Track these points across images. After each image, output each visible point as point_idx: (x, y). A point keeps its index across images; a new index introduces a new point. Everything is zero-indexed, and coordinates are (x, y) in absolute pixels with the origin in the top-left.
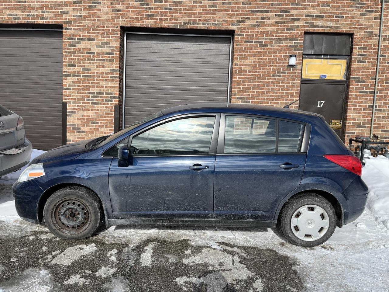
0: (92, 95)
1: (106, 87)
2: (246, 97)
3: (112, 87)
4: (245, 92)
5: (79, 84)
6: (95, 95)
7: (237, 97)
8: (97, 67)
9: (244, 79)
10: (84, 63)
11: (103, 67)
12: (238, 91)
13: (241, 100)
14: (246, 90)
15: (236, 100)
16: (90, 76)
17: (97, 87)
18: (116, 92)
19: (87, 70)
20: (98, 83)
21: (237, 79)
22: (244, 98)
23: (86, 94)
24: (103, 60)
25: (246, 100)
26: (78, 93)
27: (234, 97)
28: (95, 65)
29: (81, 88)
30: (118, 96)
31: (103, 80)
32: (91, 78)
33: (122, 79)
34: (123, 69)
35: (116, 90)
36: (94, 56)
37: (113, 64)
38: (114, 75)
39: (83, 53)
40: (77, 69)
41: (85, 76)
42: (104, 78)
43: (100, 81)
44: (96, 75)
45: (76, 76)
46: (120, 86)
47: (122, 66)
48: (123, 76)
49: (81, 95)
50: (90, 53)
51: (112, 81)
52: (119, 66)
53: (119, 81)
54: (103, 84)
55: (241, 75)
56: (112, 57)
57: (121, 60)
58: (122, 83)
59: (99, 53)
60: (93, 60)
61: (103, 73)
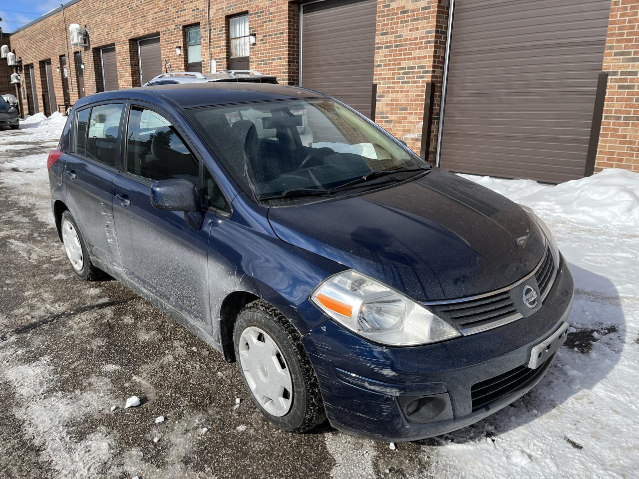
0: (403, 71)
1: (419, 58)
2: (633, 50)
3: (425, 57)
4: (631, 41)
5: (390, 58)
6: (406, 71)
7: (616, 51)
8: (411, 30)
9: (632, 16)
10: (397, 28)
11: (417, 29)
12: (618, 41)
13: (621, 57)
14: (635, 37)
15: (613, 57)
16: (401, 45)
17: (409, 59)
18: (429, 64)
19: (400, 36)
20: (410, 54)
21: (618, 18)
22: (629, 53)
23: (396, 71)
24: (418, 19)
25: (632, 56)
26: (388, 70)
27: (609, 53)
28: (409, 28)
29: (392, 63)
30: (431, 69)
31: (416, 49)
32: (403, 48)
33: (445, 43)
34: (447, 28)
35: (430, 61)
36: (408, 16)
37: (428, 23)
38: (429, 39)
39: (396, 14)
40: (390, 38)
41: (396, 46)
42: (417, 45)
43: (412, 50)
44: (408, 42)
45: (387, 47)
46: (437, 55)
47: (444, 24)
48: (446, 38)
49: (392, 72)
50: (404, 12)
51: (426, 48)
52: (436, 25)
53: (435, 47)
54: (416, 54)
55: (626, 8)
56: (428, 13)
57: (441, 15)
58: (445, 49)
59: (413, 11)
60: (406, 22)
61: (416, 38)
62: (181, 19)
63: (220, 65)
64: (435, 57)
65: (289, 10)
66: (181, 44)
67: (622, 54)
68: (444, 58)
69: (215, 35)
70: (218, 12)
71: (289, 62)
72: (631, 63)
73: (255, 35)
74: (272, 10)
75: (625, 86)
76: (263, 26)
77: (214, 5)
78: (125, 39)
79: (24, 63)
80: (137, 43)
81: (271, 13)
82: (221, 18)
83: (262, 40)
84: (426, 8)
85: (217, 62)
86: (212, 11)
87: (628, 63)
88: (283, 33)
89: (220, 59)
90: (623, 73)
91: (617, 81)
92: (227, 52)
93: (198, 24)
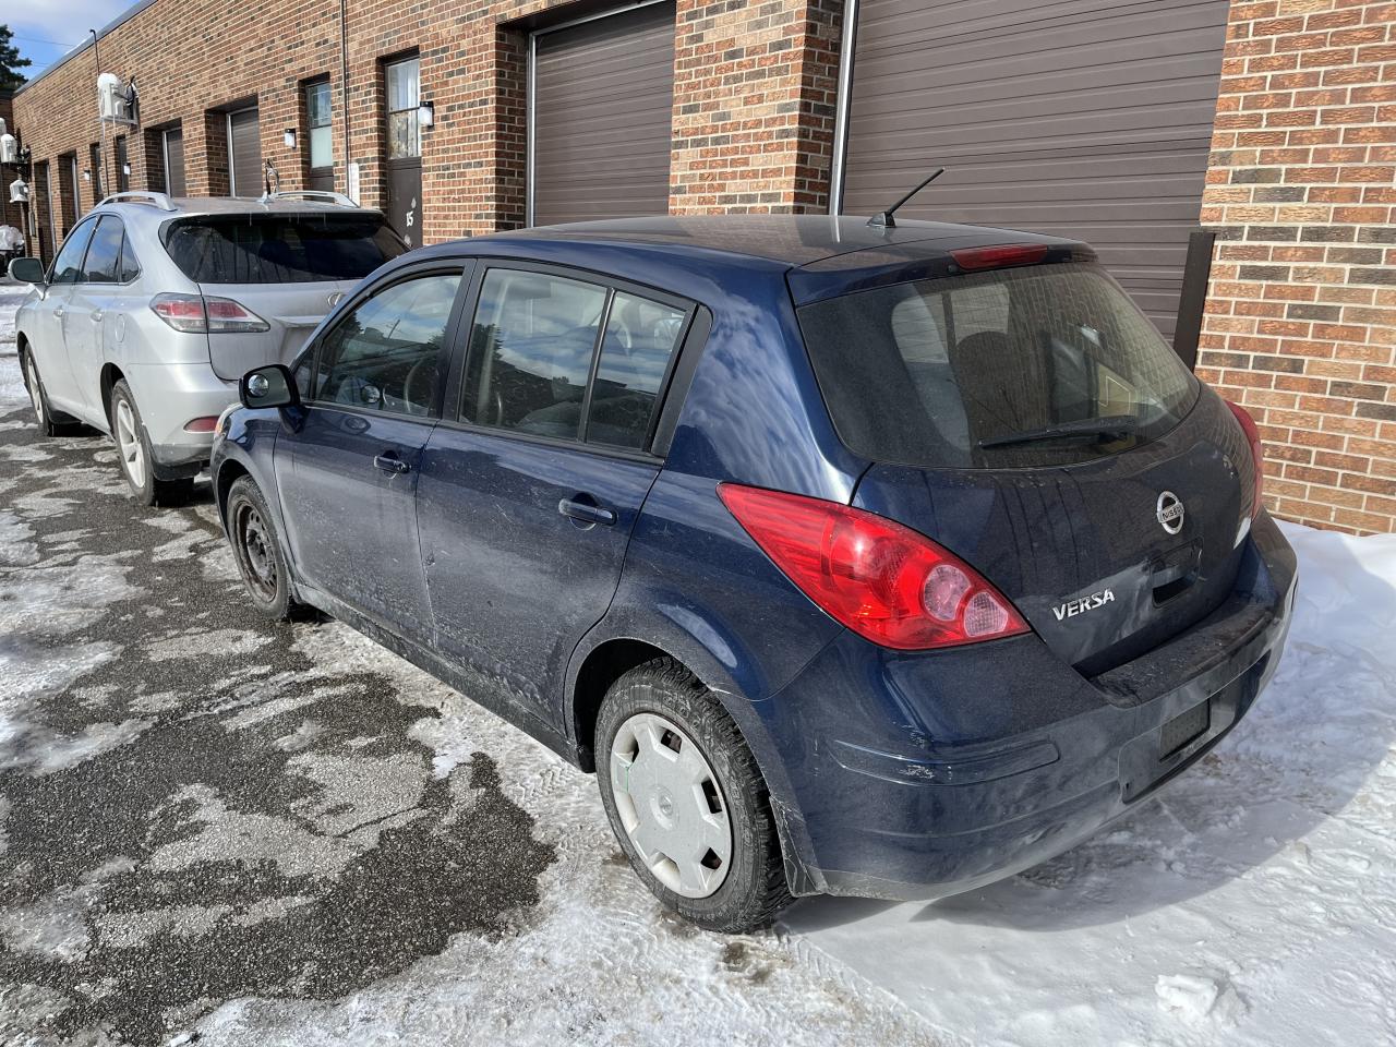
0: (730, 206)
1: (765, 173)
2: (1284, 167)
3: (777, 172)
4: (1278, 138)
5: (702, 171)
6: (738, 205)
7: (1238, 168)
8: (747, 102)
9: (1281, 67)
10: (717, 94)
11: (760, 99)
12: (1245, 140)
13: (1253, 186)
14: (1289, 129)
15: (1229, 186)
16: (726, 140)
17: (743, 175)
18: (787, 191)
19: (724, 116)
20: (746, 162)
21: (1245, 74)
22: (1273, 176)
23: (716, 206)
24: (761, 74)
25: (1282, 184)
26: (699, 203)
27: (1219, 172)
28: (742, 96)
29: (707, 183)
30: (791, 204)
31: (759, 151)
32: (730, 146)
33: (831, 138)
34: (834, 98)
35: (788, 183)
36: (740, 65)
37: (784, 83)
38: (786, 126)
39: (716, 59)
40: (701, 119)
41: (716, 141)
42: (761, 140)
43: (751, 153)
44: (741, 132)
45: (697, 143)
46: (808, 166)
47: (826, 87)
48: (832, 124)
49: (706, 206)
50: (732, 55)
51: (780, 147)
52: (802, 90)
53: (800, 146)
54: (758, 161)
55: (1265, 46)
56: (785, 58)
57: (817, 63)
58: (830, 152)
59: (752, 52)
60: (737, 79)
61: (758, 123)
62: (296, 66)
63: (367, 175)
64: (799, 171)
65: (498, 46)
66: (296, 124)
67: (1254, 176)
68: (828, 175)
69: (356, 103)
70: (362, 49)
71: (498, 172)
72: (1278, 205)
73: (430, 105)
74: (465, 44)
75: (1261, 268)
76: (446, 83)
77: (355, 31)
78: (198, 110)
79: (35, 159)
80: (225, 120)
81: (462, 54)
82: (368, 63)
83: (445, 118)
84: (779, 46)
85: (361, 168)
86: (353, 47)
87: (1271, 205)
88: (484, 102)
89: (366, 160)
90: (1256, 233)
91: (1239, 253)
92: (381, 145)
93: (325, 77)
